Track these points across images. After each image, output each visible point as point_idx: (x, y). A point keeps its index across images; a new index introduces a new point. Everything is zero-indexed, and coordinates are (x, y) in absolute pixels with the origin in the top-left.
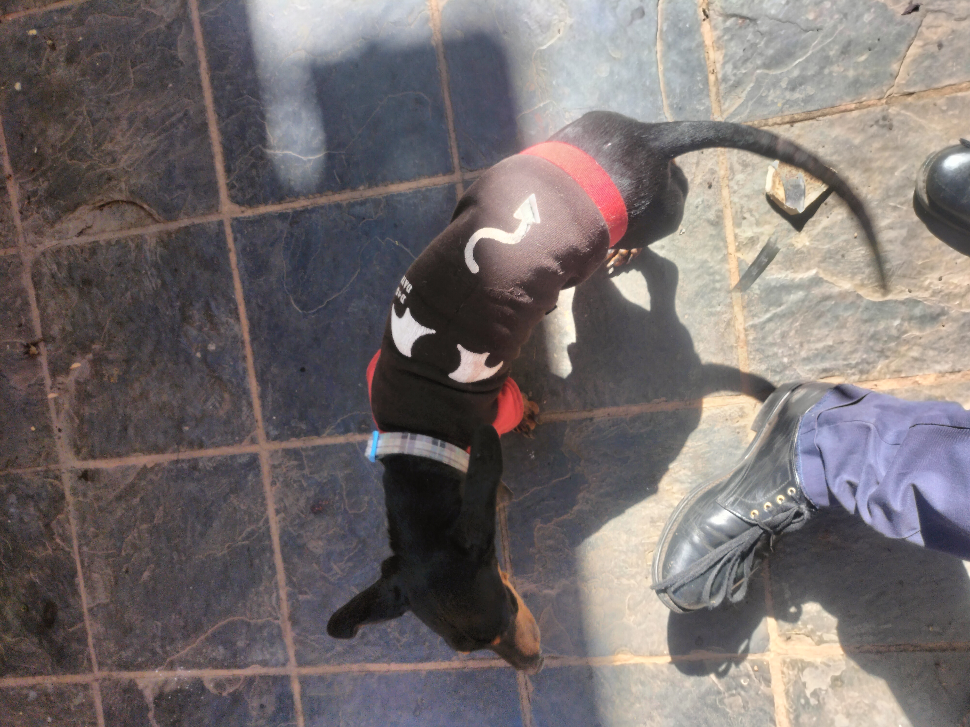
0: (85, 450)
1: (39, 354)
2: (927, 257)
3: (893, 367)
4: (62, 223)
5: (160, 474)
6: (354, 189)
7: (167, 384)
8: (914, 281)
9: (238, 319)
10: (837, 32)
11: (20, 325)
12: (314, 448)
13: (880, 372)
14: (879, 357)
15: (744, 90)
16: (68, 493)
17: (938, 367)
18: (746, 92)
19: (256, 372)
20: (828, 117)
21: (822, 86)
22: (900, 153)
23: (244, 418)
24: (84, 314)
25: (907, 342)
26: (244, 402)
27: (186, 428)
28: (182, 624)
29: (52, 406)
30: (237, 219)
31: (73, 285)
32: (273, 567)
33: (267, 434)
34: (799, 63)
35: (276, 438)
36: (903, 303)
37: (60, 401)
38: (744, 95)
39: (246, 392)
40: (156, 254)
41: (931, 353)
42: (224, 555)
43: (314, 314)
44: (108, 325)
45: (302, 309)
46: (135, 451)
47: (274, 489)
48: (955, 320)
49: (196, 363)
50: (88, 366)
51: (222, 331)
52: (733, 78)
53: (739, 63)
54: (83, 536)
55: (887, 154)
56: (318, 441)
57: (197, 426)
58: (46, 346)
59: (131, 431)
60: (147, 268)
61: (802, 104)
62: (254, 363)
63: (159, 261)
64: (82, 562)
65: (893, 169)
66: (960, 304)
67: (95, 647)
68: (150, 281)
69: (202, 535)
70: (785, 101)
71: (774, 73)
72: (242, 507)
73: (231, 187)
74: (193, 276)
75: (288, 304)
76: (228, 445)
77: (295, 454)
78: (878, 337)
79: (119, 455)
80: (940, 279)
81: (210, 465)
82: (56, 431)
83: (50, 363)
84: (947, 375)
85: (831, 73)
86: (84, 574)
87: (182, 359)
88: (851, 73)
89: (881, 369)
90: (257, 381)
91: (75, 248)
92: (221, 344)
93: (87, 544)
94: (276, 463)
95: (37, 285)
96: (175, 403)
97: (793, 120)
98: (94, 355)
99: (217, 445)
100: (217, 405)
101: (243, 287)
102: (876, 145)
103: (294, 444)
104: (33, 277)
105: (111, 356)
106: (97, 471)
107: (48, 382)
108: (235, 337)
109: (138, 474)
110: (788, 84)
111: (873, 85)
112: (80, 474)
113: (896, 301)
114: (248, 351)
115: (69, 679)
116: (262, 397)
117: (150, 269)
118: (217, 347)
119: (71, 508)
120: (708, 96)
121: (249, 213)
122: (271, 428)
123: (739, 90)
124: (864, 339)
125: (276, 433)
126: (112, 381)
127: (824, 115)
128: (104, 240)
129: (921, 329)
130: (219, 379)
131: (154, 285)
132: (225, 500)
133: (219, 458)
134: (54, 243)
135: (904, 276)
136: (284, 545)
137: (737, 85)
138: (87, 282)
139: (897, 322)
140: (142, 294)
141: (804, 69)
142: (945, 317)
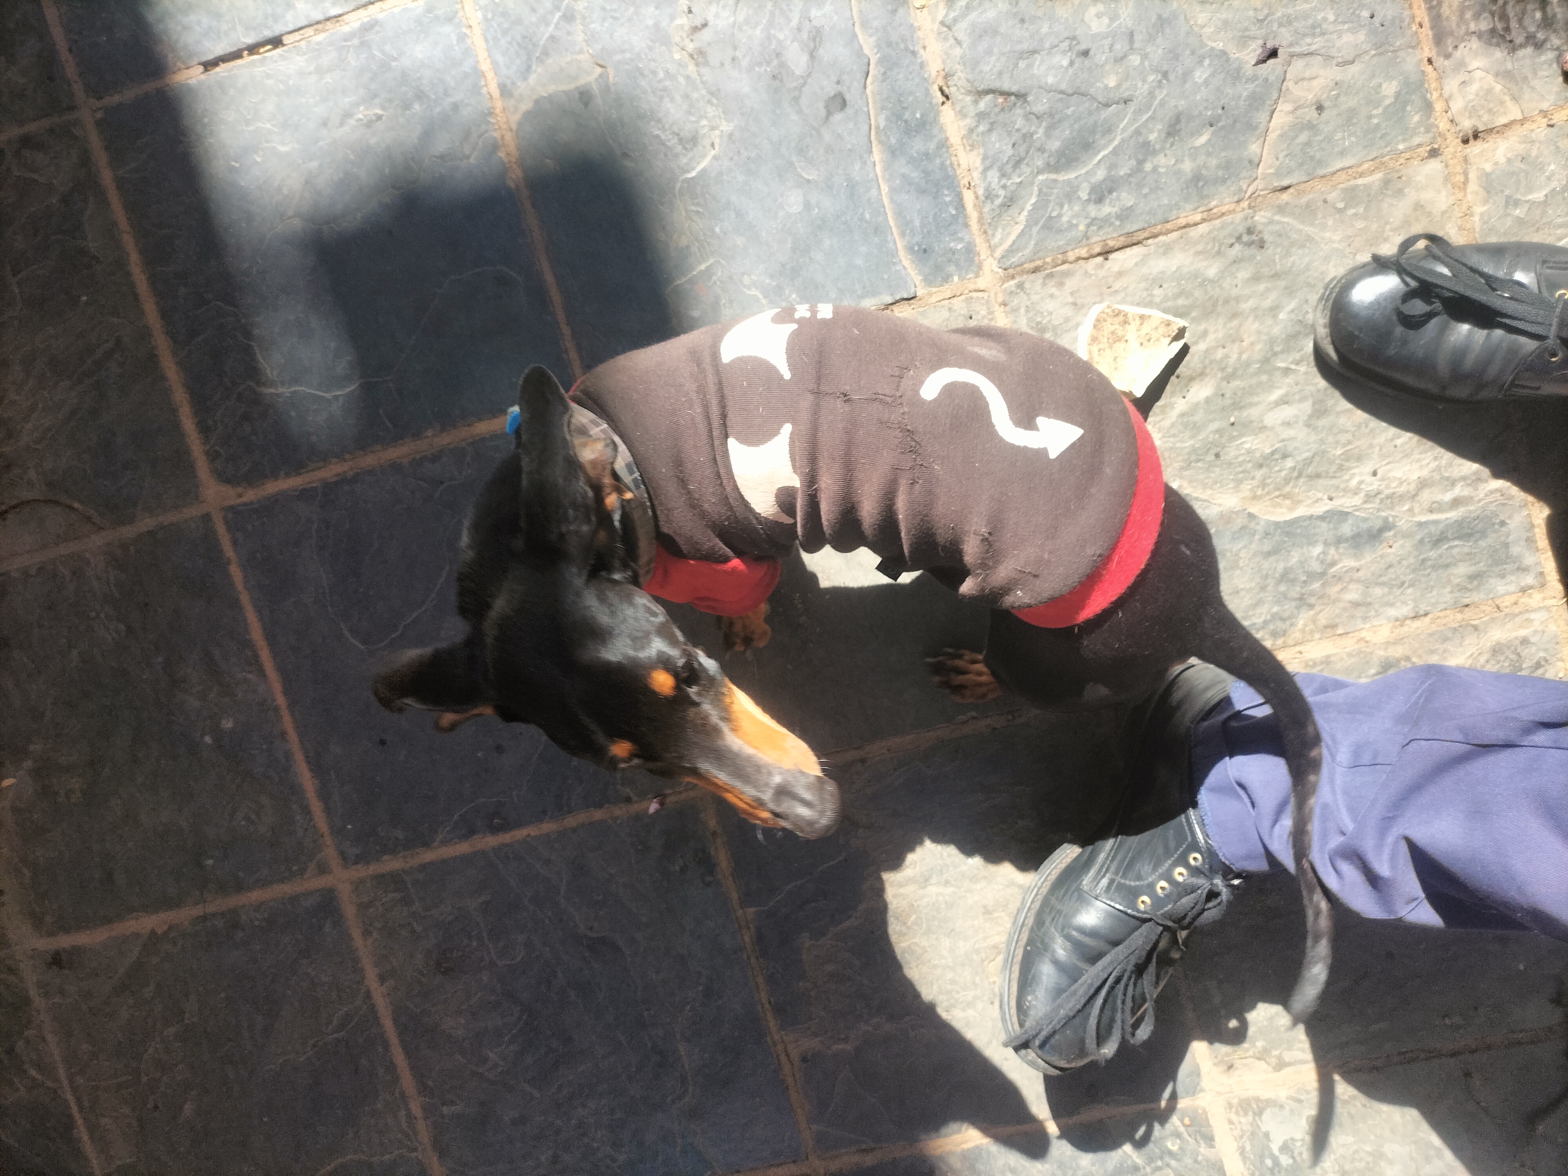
0: (49, 919)
2: (1349, 442)
3: (1322, 621)
5: (180, 943)
6: (417, 435)
7: (165, 794)
8: (1334, 482)
9: (262, 673)
10: (1156, 102)
12: (423, 867)
13: (1303, 631)
14: (1298, 608)
15: (1022, 210)
16: (33, 994)
17: (1392, 612)
18: (1025, 213)
19: (307, 757)
20: (1162, 238)
21: (1145, 190)
22: (1282, 283)
23: (300, 833)
25: (1338, 578)
26: (295, 807)
27: (209, 862)
30: (231, 508)
32: (391, 1068)
33: (343, 855)
34: (1104, 157)
35: (358, 860)
36: (1322, 518)
38: (1023, 218)
39: (296, 790)
40: (108, 582)
41: (1378, 591)
42: (308, 1060)
43: (385, 648)
44: (50, 709)
45: (364, 643)
46: (132, 910)
47: (370, 941)
48: (1407, 535)
49: (206, 754)
50: (29, 781)
51: (240, 695)
52: (1002, 193)
53: (1009, 168)
54: (72, 1058)
55: (1262, 287)
56: (429, 856)
57: (226, 857)
59: (121, 880)
60: (98, 607)
61: (1118, 223)
62: (301, 741)
63: (116, 593)
64: (79, 1101)
65: (1274, 310)
66: (1411, 510)
68: (107, 628)
69: (267, 1031)
70: (1088, 220)
71: (1066, 178)
72: (324, 978)
73: (213, 456)
74: (177, 611)
75: (340, 637)
76: (282, 881)
77: (395, 880)
78: (1291, 576)
79: (107, 921)
80: (1375, 474)
81: (258, 917)
84: (1408, 622)
85: (1155, 169)
86: (86, 1120)
87: (182, 750)
88: (1187, 166)
89: (1305, 625)
90: (312, 770)
92: (242, 717)
93: (83, 1071)
94: (366, 899)
96: (183, 823)
97: (1107, 249)
98: (35, 761)
100: (253, 817)
101: (262, 620)
102: (1243, 274)
103: (391, 864)
105: (64, 760)
106: (76, 951)
108: (263, 702)
109: (144, 946)
110: (1089, 194)
111: (1224, 181)
112: (49, 959)
113: (1311, 517)
114: (288, 723)
116: (324, 795)
117: (102, 608)
118: (237, 722)
119: (43, 1017)
120: (966, 225)
121: (251, 495)
122: (347, 844)
123: (1013, 211)
124: (1271, 582)
125: (357, 851)
126: (73, 800)
127: (1155, 236)
128: (18, 569)
129: (1356, 557)
130: (247, 773)
131: (115, 635)
132: (294, 971)
133: (271, 904)
135: (1318, 476)
136: (402, 1031)
137: (1010, 203)
139: (1317, 550)
140: (96, 650)
141: (1112, 167)
142: (1391, 533)
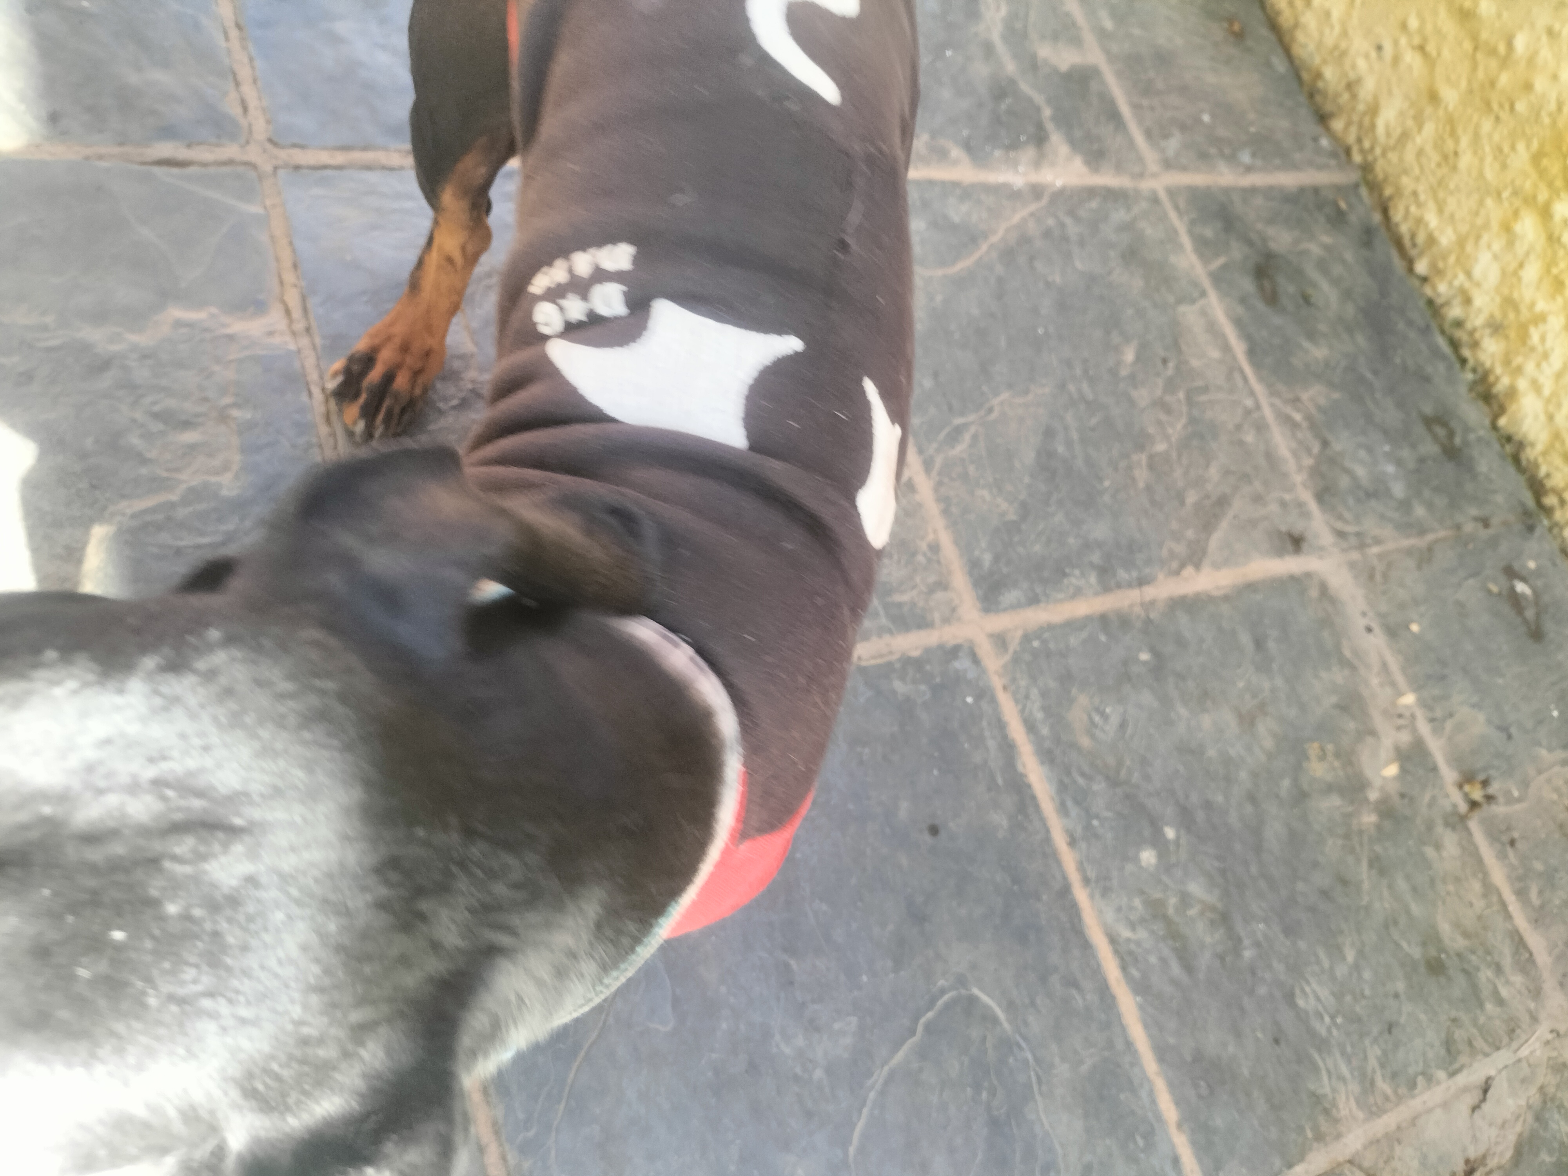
0: (1314, 593)
1: (1460, 786)
4: (1529, 1107)
5: (1164, 553)
7: (1212, 753)
9: (1113, 940)
11: (1512, 843)
16: (1313, 506)
19: (1037, 807)
23: (1035, 693)
24: (1414, 889)
26: (1045, 731)
27: (1144, 656)
28: (1039, 265)
29: (1400, 679)
31: (1459, 955)
33: (975, 659)
35: (954, 652)
37: (1389, 690)
39: (1047, 756)
40: (1329, 1073)
42: (996, 394)
43: (943, 991)
44: (1364, 874)
45: (972, 1000)
46: (1226, 598)
49: (1170, 811)
50: (1368, 772)
51: (1137, 902)
54: (1261, 427)
57: (1125, 663)
58: (1455, 806)
59: (1245, 639)
60: (1335, 1032)
62: (1048, 831)
63: (1316, 1056)
64: (1245, 379)
67: (1175, 231)
68: (1318, 999)
69: (1049, 433)
72: (985, 493)
74: (1238, 1034)
75: (1010, 1007)
76: (1050, 627)
77: (904, 619)
79: (1251, 587)
81: (1074, 580)
82: (1377, 629)
83: (1435, 769)
86: (1234, 358)
87: (1200, 816)
90: (1029, 786)
91: (1487, 1049)
92: (1130, 867)
93: (1248, 412)
94: (939, 595)
95: (1519, 942)
96: (1183, 711)
98: (1366, 800)
99: (1071, 625)
100: (1097, 718)
101: (1123, 1029)
103: (911, 643)
104: (1531, 959)
105: (1335, 801)
106: (1280, 552)
107: (1424, 728)
108: (1106, 892)
109: (1204, 552)
112: (1305, 546)
114: (1069, 859)
115: (1199, 179)
116: (1008, 748)
117: (1329, 1030)
118: (1136, 860)
119: (1298, 478)
122: (971, 674)
125: (957, 665)
126: (1316, 745)
128: (1439, 1083)
130: (1114, 782)
131: (1307, 989)
132: (1024, 505)
133: (1060, 596)
134: (1524, 1052)
138: (1436, 967)
140: (1326, 964)
